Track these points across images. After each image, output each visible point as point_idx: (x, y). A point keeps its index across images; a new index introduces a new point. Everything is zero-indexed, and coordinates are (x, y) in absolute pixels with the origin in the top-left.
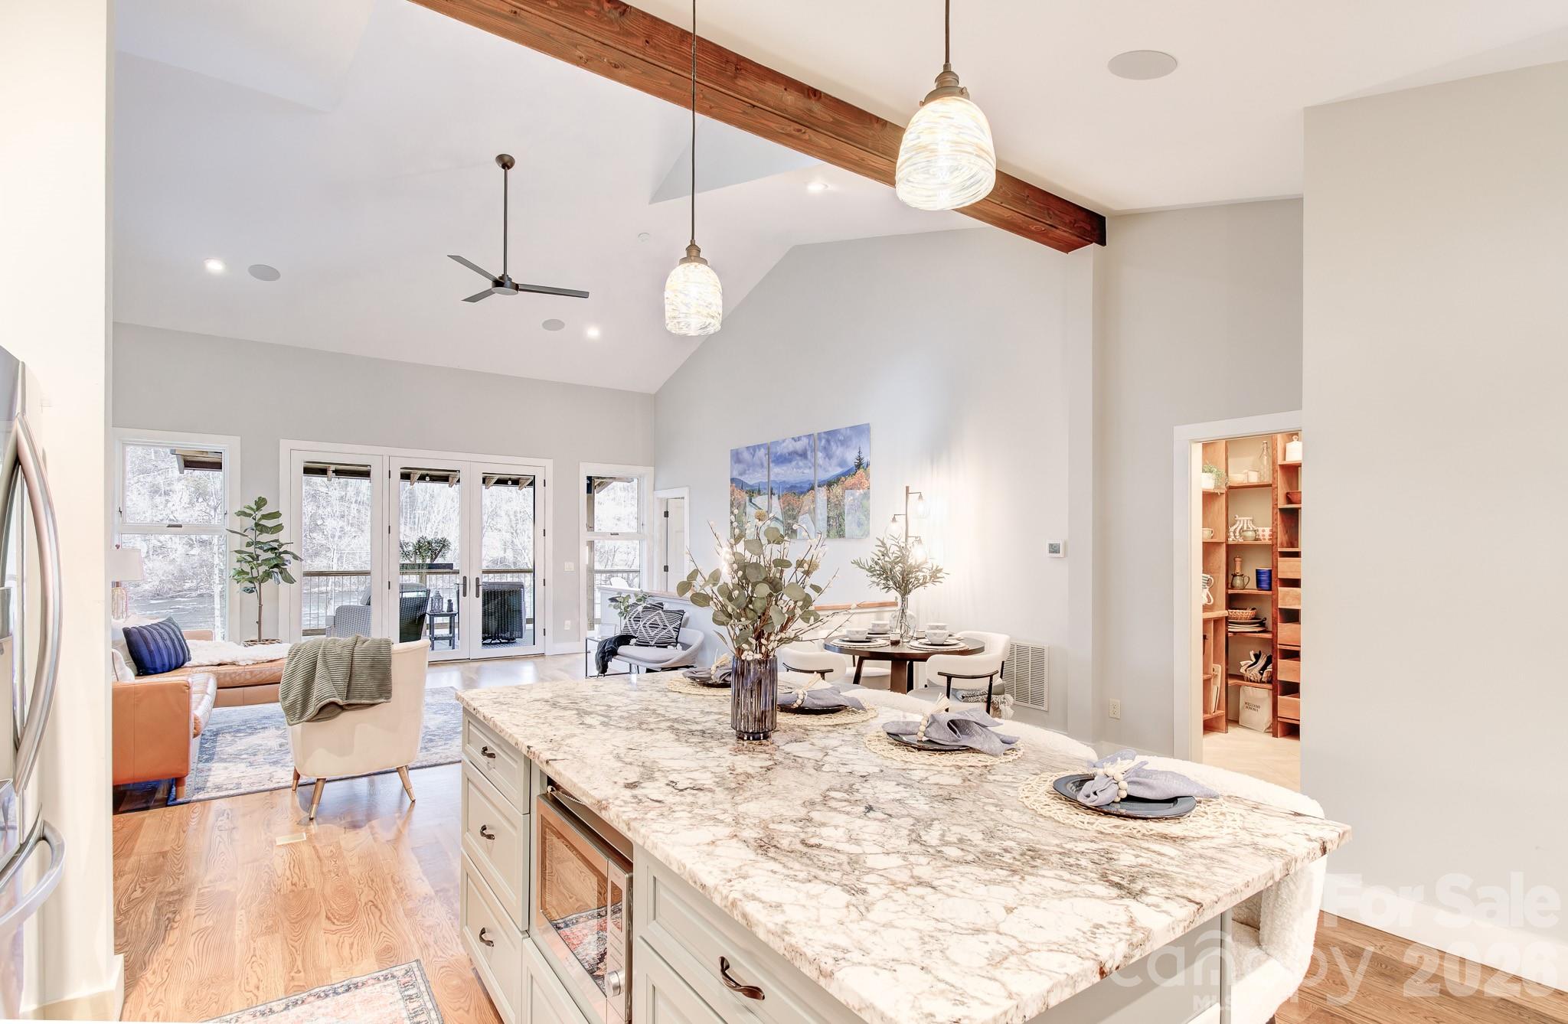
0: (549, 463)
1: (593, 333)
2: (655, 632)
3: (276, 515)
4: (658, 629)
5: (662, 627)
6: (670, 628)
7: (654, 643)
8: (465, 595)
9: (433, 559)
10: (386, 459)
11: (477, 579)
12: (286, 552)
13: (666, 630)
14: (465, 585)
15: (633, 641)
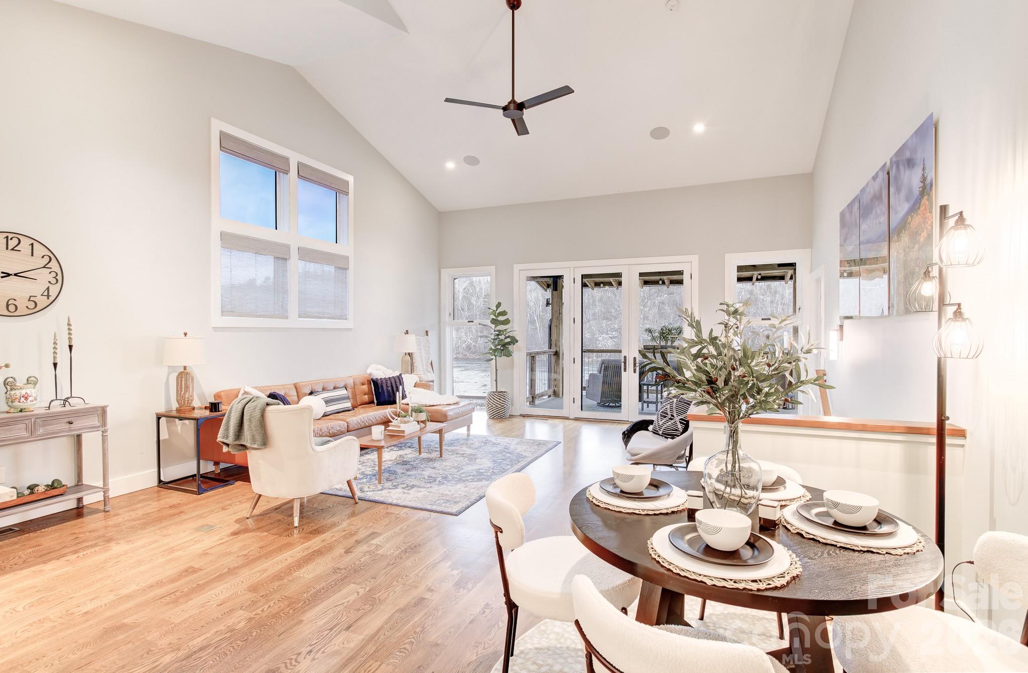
0: (695, 259)
1: (699, 128)
2: (663, 421)
3: (504, 313)
4: (666, 419)
5: (670, 416)
6: (677, 419)
7: (661, 433)
8: (625, 370)
9: (673, 342)
10: (572, 269)
11: (635, 359)
12: (509, 337)
13: (673, 421)
14: (625, 363)
15: (651, 428)
